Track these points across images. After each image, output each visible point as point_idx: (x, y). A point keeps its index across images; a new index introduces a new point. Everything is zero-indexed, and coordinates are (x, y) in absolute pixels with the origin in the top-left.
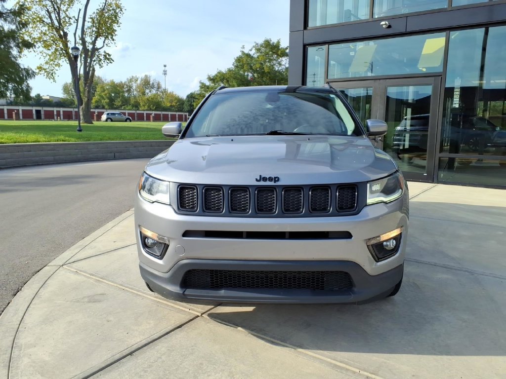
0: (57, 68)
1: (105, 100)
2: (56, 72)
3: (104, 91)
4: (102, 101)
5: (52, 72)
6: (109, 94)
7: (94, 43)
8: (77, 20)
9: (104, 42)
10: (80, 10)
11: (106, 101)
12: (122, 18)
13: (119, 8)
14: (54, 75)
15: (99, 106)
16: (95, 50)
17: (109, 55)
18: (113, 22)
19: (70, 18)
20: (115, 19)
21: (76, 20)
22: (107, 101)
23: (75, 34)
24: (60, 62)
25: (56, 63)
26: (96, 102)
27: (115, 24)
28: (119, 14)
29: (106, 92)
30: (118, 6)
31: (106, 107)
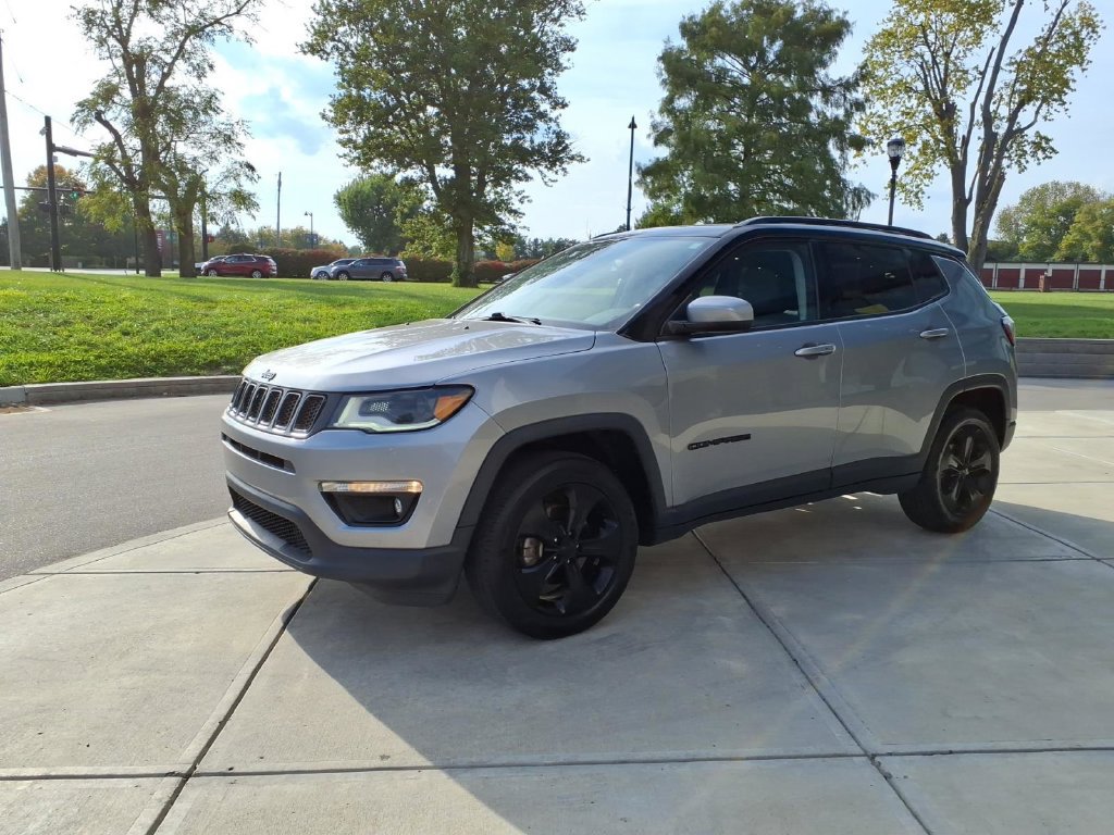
0: (926, 181)
1: (1091, 241)
2: (924, 188)
3: (1094, 219)
4: (1085, 244)
5: (916, 190)
6: (1105, 227)
7: (1013, 118)
8: (983, 74)
9: (1037, 113)
10: (993, 49)
11: (1094, 243)
12: (1095, 51)
13: (1089, 25)
14: (920, 195)
15: (1076, 256)
16: (1014, 133)
17: (1048, 140)
18: (1071, 61)
19: (966, 72)
20: (1075, 52)
21: (980, 73)
22: (1096, 243)
23: (973, 106)
24: (935, 167)
25: (924, 172)
26: (1071, 246)
27: (1075, 68)
28: (1086, 43)
29: (1098, 223)
30: (1089, 23)
31: (1094, 258)
